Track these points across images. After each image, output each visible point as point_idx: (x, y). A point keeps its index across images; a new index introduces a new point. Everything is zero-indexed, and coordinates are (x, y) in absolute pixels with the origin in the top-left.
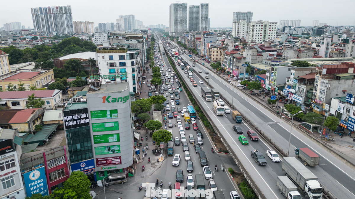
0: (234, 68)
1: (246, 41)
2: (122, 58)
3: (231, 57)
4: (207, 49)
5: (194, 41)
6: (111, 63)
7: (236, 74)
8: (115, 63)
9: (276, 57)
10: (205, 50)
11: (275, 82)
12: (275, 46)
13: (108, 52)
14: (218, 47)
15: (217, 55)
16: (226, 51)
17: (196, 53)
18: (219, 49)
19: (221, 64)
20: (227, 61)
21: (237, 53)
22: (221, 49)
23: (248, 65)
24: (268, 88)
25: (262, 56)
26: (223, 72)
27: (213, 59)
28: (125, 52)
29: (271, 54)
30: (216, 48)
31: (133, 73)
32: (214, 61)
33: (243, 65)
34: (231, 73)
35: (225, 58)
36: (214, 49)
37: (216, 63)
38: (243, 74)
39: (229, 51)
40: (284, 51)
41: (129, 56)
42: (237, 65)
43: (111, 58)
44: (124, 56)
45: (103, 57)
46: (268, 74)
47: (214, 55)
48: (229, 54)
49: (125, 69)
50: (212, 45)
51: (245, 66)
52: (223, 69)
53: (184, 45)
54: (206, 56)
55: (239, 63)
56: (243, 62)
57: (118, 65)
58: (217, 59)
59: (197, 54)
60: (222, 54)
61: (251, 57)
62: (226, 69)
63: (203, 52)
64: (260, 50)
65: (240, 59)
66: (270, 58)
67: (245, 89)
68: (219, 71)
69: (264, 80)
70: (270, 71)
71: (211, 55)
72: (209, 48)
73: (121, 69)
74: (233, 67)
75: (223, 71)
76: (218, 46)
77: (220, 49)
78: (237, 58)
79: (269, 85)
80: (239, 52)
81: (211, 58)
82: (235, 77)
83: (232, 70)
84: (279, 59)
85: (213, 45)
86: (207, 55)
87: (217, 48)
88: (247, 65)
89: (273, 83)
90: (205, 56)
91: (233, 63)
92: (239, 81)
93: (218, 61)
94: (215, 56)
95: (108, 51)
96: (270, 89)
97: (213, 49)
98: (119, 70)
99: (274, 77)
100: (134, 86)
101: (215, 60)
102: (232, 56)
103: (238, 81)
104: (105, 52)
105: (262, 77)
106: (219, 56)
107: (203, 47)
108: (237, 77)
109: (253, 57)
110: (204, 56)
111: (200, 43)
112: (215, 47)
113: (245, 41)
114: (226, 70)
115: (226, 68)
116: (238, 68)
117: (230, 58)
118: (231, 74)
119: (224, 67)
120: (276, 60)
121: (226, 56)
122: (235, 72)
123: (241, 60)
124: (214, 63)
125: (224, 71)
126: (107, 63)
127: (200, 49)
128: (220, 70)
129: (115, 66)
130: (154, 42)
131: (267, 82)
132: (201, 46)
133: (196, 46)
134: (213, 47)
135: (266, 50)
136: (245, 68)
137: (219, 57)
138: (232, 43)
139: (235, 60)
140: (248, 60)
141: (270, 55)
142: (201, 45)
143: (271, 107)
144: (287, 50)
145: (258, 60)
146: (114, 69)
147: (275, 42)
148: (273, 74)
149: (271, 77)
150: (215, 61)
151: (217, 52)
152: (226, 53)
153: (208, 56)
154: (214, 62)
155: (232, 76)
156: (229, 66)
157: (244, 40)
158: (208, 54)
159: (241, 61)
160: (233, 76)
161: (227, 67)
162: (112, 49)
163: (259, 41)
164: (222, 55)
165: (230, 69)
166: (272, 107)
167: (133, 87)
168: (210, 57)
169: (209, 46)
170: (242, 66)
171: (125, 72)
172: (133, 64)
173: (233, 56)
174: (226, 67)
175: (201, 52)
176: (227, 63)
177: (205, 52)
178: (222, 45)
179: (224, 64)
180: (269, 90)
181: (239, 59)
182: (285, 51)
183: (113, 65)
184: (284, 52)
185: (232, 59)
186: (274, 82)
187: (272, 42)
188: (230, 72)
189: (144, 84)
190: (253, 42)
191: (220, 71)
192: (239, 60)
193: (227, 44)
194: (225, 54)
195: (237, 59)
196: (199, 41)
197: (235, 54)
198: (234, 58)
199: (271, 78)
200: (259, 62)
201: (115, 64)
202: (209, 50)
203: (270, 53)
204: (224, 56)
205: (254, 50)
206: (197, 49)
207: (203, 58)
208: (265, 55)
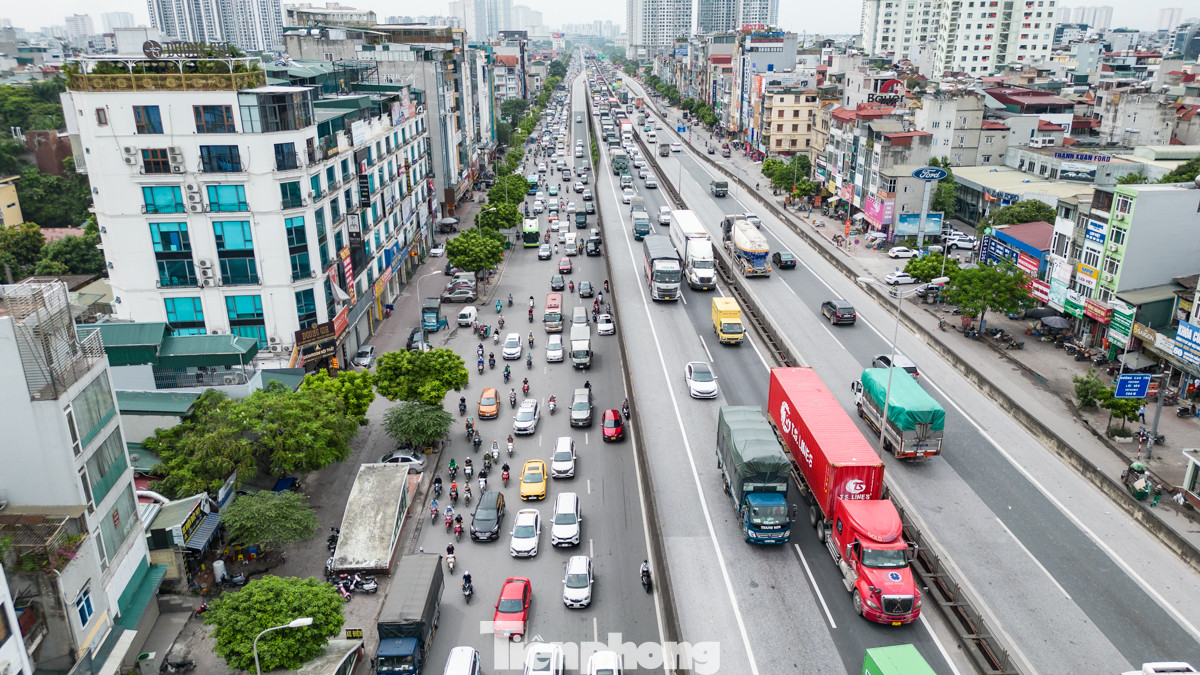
0: (873, 189)
1: (917, 72)
2: (213, 119)
3: (857, 132)
4: (754, 99)
5: (704, 71)
6: (154, 152)
7: (879, 216)
8: (172, 150)
9: (1067, 135)
10: (745, 104)
11: (1117, 278)
12: (1056, 88)
13: (130, 87)
14: (802, 93)
15: (795, 128)
16: (836, 105)
17: (709, 119)
18: (803, 98)
19: (809, 167)
20: (840, 153)
21: (890, 116)
22: (814, 99)
23: (943, 174)
24: (1067, 302)
25: (1004, 133)
26: (818, 204)
27: (779, 142)
28: (228, 87)
29: (1049, 124)
30: (792, 97)
31: (292, 212)
32: (779, 153)
33: (918, 174)
34: (855, 210)
35: (831, 140)
36: (782, 100)
37: (786, 161)
38: (917, 216)
39: (853, 106)
40: (1113, 109)
41: (256, 113)
42: (888, 172)
43: (148, 120)
44: (228, 109)
45: (101, 117)
46: (1065, 226)
47: (780, 128)
48: (851, 120)
49: (238, 187)
50: (772, 83)
51: (929, 180)
52: (818, 187)
53: (669, 89)
54: (750, 133)
55: (896, 163)
56: (918, 157)
57: (192, 160)
58: (794, 142)
59: (713, 124)
60: (818, 120)
61: (950, 134)
62: (832, 190)
63: (737, 115)
64: (993, 103)
65: (905, 141)
66: (1044, 142)
67: (930, 300)
68: (799, 196)
69: (1040, 257)
70: (1083, 209)
71: (769, 124)
72: (763, 98)
73: (213, 188)
74: (865, 182)
75: (816, 197)
76: (802, 89)
77: (807, 100)
78: (887, 138)
79: (1073, 285)
80: (899, 111)
81: (769, 137)
82: (873, 229)
83: (864, 195)
84: (1090, 145)
85: (779, 83)
86: (752, 126)
87: (798, 95)
88: (940, 169)
89: (1099, 278)
90: (745, 133)
91: (868, 162)
92: (894, 252)
93: (798, 154)
94: (787, 129)
95: (129, 79)
96: (1078, 313)
97: (777, 98)
98: (199, 192)
99: (1111, 244)
100: (303, 285)
101: (786, 146)
102: (863, 127)
103: (890, 254)
104: (112, 87)
105: (1026, 240)
106: (802, 129)
107: (739, 92)
108: (885, 229)
109: (961, 134)
110: (742, 130)
111: (727, 75)
112: (787, 91)
113: (915, 71)
114: (831, 195)
115: (831, 187)
116: (891, 186)
117: (856, 140)
118: (858, 216)
119: (822, 178)
120: (1075, 151)
121: (834, 131)
122: (877, 207)
123: (909, 148)
124: (782, 162)
125: (824, 199)
126: (127, 150)
127: (726, 101)
128: (805, 192)
129: (178, 172)
130: (559, 78)
131: (1061, 269)
132: (730, 89)
133: (711, 89)
134: (779, 93)
135: (1022, 104)
136: (929, 189)
137: (802, 135)
138: (862, 70)
139: (877, 147)
140: (939, 151)
141: (1046, 128)
142: (731, 84)
143: (1102, 431)
144: (1128, 102)
145: (984, 149)
146: (175, 188)
147: (1054, 74)
148: (1106, 230)
149: (1088, 244)
150: (787, 153)
151: (796, 113)
152: (835, 117)
153: (755, 131)
154: (782, 158)
155: (859, 226)
156: (848, 178)
157: (911, 70)
158: (755, 122)
159: (907, 152)
160: (866, 225)
161: (839, 182)
162: (150, 69)
163: (978, 69)
164: (819, 126)
165: (854, 191)
166: (1113, 432)
167: (298, 295)
168: (764, 133)
169: (761, 85)
170: (916, 179)
171: (242, 205)
172: (285, 157)
173: (869, 128)
174: (834, 179)
175: (729, 115)
176: (840, 164)
177: (745, 115)
178: (820, 82)
179: (824, 168)
180: (1066, 315)
181: (898, 145)
182: (1116, 111)
183: (166, 164)
184: (1111, 115)
185: (863, 141)
186: (1106, 274)
187: (1040, 73)
188: (852, 206)
189: (435, 256)
190: (954, 75)
191: (806, 198)
192: (900, 149)
193: (844, 75)
194: (833, 122)
195: (887, 144)
196: (725, 70)
197: (880, 117)
198: (874, 136)
199: (1085, 250)
200: (987, 159)
201: (174, 159)
202: (763, 103)
203: (1046, 117)
204: (827, 128)
205: (970, 101)
206: (715, 103)
207: (736, 137)
208: (1022, 125)
